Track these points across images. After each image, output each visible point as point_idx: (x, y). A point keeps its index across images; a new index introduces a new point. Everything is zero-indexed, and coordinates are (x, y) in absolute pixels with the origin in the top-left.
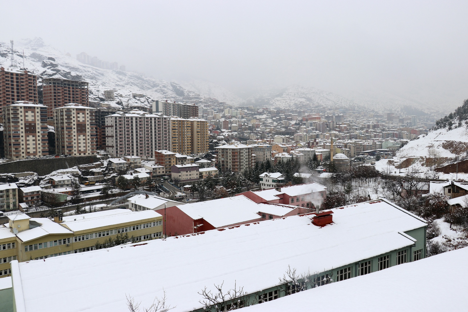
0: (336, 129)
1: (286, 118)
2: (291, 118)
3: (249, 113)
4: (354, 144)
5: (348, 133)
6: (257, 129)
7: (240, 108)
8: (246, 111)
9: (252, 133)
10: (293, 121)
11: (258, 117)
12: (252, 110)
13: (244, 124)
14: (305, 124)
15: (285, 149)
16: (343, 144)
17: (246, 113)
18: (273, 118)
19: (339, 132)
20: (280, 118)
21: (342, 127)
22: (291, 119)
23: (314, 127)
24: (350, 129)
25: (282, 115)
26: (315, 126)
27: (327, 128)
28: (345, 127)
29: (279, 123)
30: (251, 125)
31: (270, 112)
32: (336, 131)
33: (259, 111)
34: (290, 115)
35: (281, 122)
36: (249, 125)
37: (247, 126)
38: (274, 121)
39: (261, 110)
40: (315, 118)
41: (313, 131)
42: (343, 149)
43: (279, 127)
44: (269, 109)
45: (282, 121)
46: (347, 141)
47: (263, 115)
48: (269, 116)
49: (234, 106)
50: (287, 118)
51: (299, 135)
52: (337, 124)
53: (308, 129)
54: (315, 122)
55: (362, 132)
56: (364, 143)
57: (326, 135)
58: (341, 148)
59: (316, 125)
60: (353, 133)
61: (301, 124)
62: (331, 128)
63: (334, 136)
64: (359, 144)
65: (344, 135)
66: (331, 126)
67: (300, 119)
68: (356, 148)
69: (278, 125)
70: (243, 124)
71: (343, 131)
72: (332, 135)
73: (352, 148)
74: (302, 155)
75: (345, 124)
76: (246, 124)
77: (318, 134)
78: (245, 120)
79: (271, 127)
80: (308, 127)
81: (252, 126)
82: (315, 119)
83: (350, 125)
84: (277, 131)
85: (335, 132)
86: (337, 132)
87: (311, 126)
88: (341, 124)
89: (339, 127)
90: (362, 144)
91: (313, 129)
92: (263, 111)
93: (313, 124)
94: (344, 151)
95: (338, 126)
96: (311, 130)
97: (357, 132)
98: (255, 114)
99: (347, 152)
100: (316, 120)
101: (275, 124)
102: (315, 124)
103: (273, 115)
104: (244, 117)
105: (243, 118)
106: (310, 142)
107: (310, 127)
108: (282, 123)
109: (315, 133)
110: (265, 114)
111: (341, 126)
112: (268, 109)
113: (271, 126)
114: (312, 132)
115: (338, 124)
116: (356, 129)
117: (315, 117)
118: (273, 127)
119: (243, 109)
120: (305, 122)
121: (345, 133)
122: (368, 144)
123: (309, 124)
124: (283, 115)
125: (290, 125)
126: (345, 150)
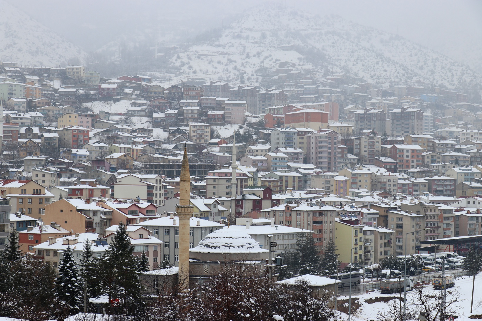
0: (383, 159)
1: (202, 116)
2: (223, 116)
3: (66, 94)
4: (418, 212)
5: (422, 174)
6: (74, 151)
7: (33, 72)
8: (56, 84)
9: (53, 163)
10: (228, 126)
11: (97, 107)
12: (78, 82)
13: (29, 130)
14: (267, 138)
15: (97, 219)
16: (372, 211)
17: (56, 91)
18: (155, 115)
19: (388, 170)
20: (181, 113)
21: (402, 151)
22: (223, 121)
23: (299, 150)
24: (433, 161)
25: (188, 105)
26: (305, 145)
27: (350, 156)
28: (413, 151)
29: (173, 133)
30: (56, 135)
31: (146, 92)
32: (380, 164)
33: (103, 86)
34: (220, 105)
35: (183, 128)
36: (46, 135)
37: (39, 137)
38: (157, 123)
39: (112, 84)
40: (307, 118)
41: (292, 165)
42: (366, 228)
43: (171, 147)
44: (144, 79)
45: (187, 125)
46: (401, 199)
47: (118, 100)
48: (140, 105)
49: (14, 66)
50: (206, 115)
51: (226, 174)
52: (385, 141)
53: (273, 155)
54: (305, 133)
55: (475, 170)
56: (462, 209)
57: (337, 178)
58: (356, 222)
59: (309, 143)
60: (444, 174)
61: (254, 137)
62: (363, 153)
63: (368, 184)
64: (437, 212)
65: (407, 182)
66: (363, 149)
67: (253, 120)
68: (423, 225)
69: (167, 141)
70: (23, 130)
71: (408, 167)
72: (363, 178)
73: (408, 226)
74: (156, 245)
75: (415, 141)
76: (36, 130)
77: (305, 175)
78: (39, 114)
79: (134, 143)
80: (277, 150)
81: (60, 139)
82: (307, 121)
83: (433, 147)
84: (150, 159)
85: (374, 169)
86: (383, 171)
87: (289, 144)
88: (401, 142)
89: (395, 153)
90: (450, 211)
91: (294, 157)
92: (121, 87)
93: (295, 136)
94: (368, 237)
95: (389, 146)
96: (283, 159)
97: (457, 169)
98: (88, 98)
99: (380, 242)
100: (311, 124)
101: (159, 134)
102: (305, 140)
103: (156, 103)
104: (35, 107)
105: (31, 107)
106: (243, 199)
107: (283, 150)
108: (184, 133)
109: (296, 170)
110: (127, 96)
111: (399, 146)
112: (140, 79)
113: (137, 140)
114: (289, 167)
115: (391, 142)
116: (456, 162)
117: (308, 114)
118: (140, 147)
119: (48, 77)
120: (269, 131)
121: (413, 175)
122: (478, 212)
123: (282, 139)
124: (194, 104)
125: (213, 141)
126: (371, 232)
